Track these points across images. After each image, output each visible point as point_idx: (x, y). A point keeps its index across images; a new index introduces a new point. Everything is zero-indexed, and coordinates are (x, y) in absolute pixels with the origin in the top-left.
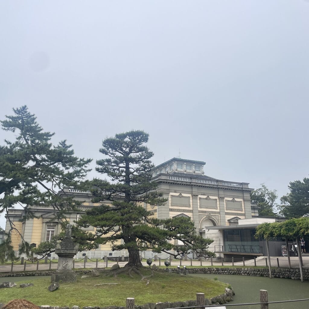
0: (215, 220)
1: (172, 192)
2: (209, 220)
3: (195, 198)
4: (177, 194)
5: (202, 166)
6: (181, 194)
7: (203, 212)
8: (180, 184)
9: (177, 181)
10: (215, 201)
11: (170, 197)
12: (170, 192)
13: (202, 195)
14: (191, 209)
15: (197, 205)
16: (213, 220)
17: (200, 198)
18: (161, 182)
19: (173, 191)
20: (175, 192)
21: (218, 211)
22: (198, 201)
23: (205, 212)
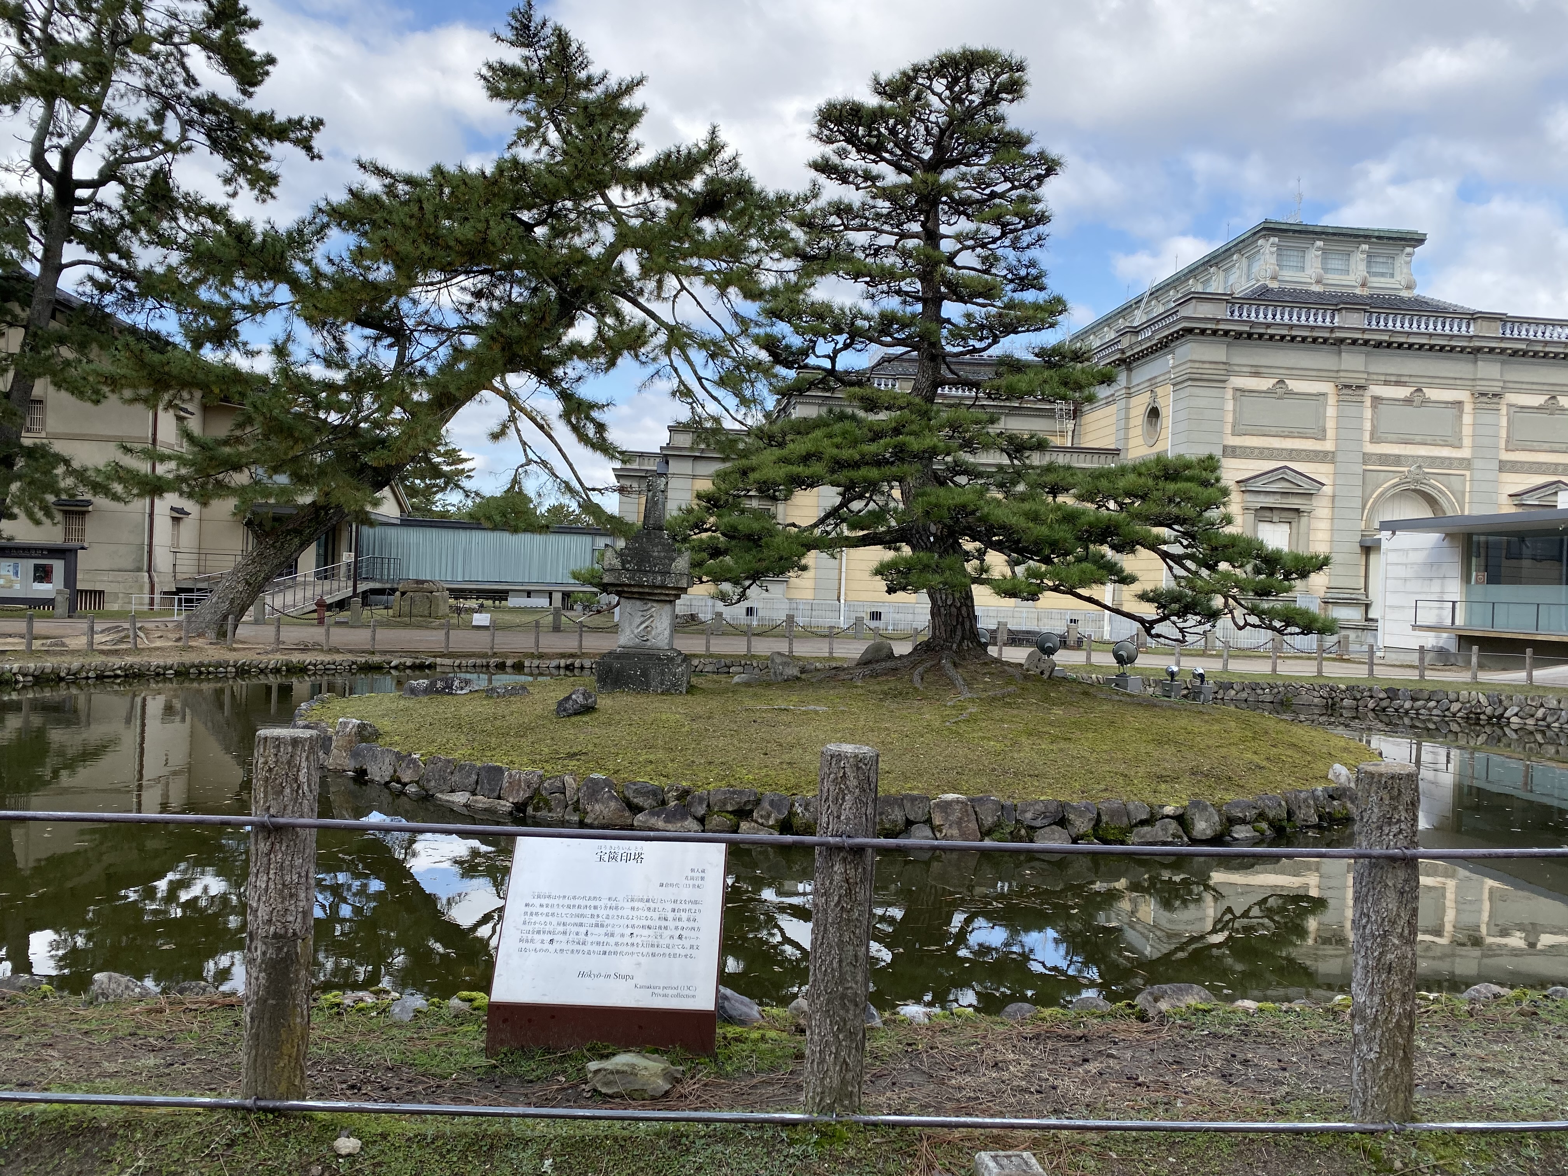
0: (1441, 491)
1: (1238, 374)
2: (1414, 495)
3: (1354, 399)
4: (1265, 384)
5: (1408, 250)
6: (1281, 381)
7: (1384, 459)
8: (1283, 337)
9: (1268, 326)
10: (1452, 412)
11: (1229, 394)
12: (1230, 373)
13: (1386, 383)
14: (1328, 445)
15: (1361, 429)
16: (1433, 493)
17: (1376, 399)
18: (1190, 331)
19: (1245, 369)
20: (1256, 374)
21: (1465, 453)
22: (1368, 413)
23: (1397, 460)
